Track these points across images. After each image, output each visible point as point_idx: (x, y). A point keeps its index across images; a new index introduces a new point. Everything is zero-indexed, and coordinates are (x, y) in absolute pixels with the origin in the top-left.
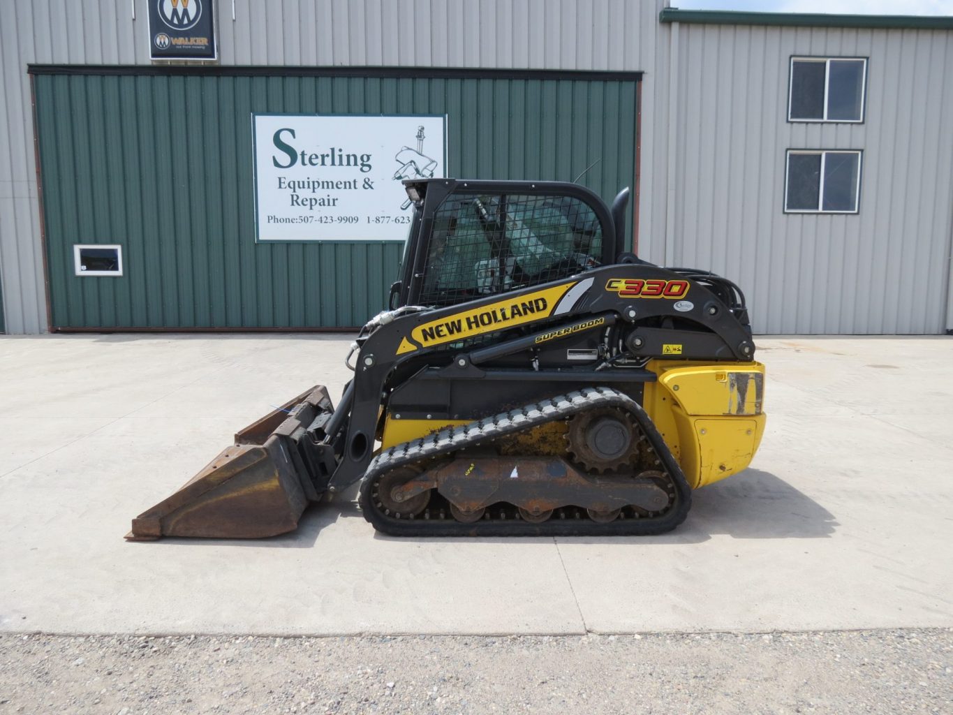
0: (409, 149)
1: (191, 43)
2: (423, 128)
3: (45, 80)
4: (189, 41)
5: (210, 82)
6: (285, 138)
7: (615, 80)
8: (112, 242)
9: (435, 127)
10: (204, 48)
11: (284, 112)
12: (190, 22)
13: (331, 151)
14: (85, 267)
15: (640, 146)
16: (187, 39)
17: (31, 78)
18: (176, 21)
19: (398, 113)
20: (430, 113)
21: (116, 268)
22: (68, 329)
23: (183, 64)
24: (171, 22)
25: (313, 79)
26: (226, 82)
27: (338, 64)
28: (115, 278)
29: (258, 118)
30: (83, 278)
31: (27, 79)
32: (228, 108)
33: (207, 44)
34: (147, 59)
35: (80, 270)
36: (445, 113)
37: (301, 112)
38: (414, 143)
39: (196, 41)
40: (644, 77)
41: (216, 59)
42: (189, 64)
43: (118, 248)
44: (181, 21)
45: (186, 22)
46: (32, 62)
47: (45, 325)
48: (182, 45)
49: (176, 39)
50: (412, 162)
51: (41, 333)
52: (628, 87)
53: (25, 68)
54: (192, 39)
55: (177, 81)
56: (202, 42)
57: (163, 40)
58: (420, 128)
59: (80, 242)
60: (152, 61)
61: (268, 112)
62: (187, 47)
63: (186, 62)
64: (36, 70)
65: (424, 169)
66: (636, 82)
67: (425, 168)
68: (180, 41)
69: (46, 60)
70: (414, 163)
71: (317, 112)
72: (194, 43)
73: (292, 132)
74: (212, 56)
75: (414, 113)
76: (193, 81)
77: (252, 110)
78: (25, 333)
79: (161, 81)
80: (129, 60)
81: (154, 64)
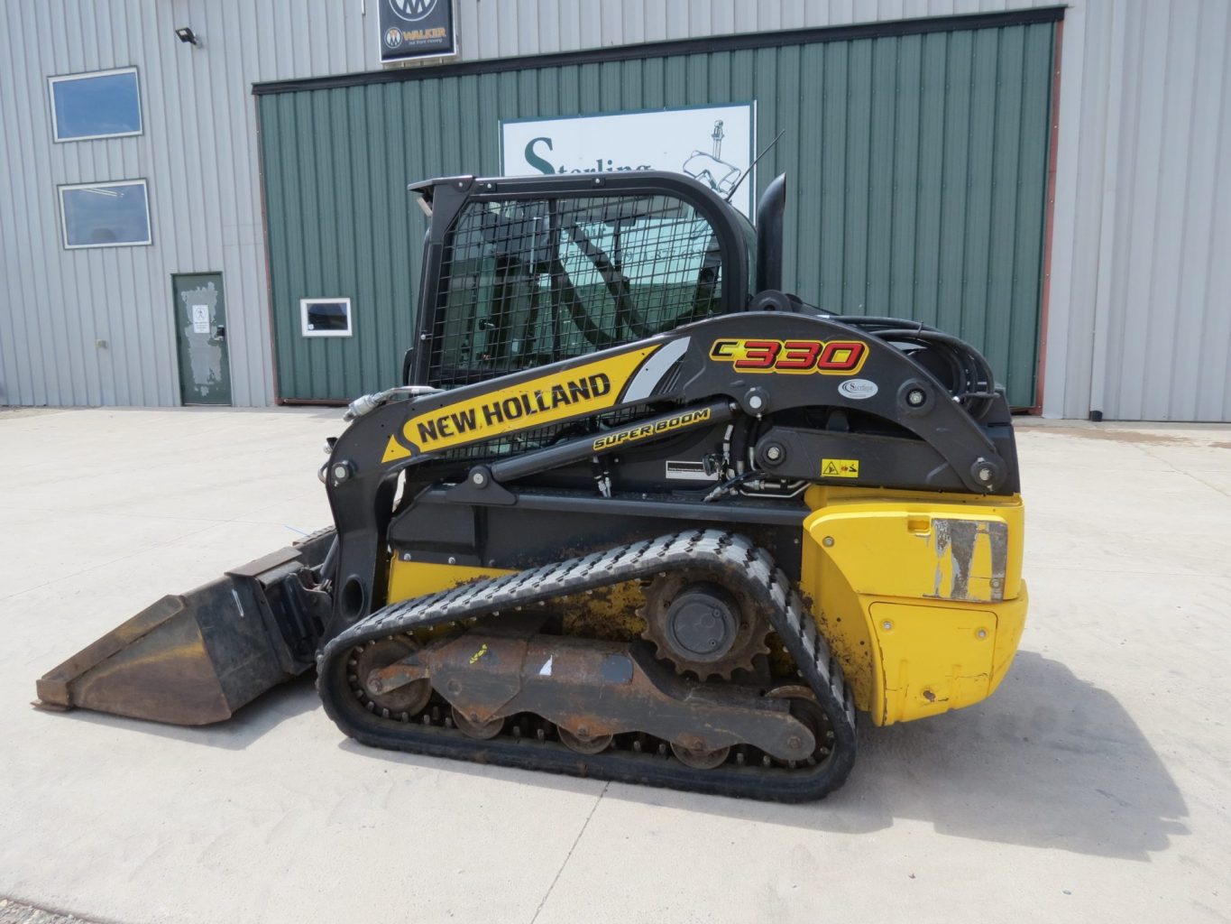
0: (701, 154)
1: (426, 37)
2: (721, 124)
3: (269, 100)
4: (424, 34)
5: (450, 83)
6: (540, 150)
7: (1018, 25)
8: (341, 295)
9: (738, 120)
10: (440, 41)
11: (539, 116)
12: (425, 10)
13: (597, 164)
14: (312, 326)
15: (1057, 124)
16: (421, 31)
17: (256, 98)
18: (409, 11)
19: (687, 104)
20: (732, 101)
21: (344, 327)
22: (294, 401)
23: (418, 65)
24: (403, 12)
25: (575, 68)
26: (469, 82)
27: (607, 44)
28: (343, 339)
29: (507, 127)
30: (310, 339)
31: (252, 99)
32: (470, 116)
33: (445, 35)
34: (378, 64)
35: (308, 330)
36: (754, 99)
37: (560, 114)
38: (708, 145)
39: (431, 33)
40: (1068, 13)
41: (455, 54)
42: (426, 64)
43: (347, 301)
44: (414, 9)
45: (420, 9)
46: (257, 80)
47: (272, 396)
48: (416, 40)
49: (409, 33)
50: (705, 172)
51: (267, 406)
52: (1041, 32)
53: (250, 88)
54: (428, 31)
55: (412, 86)
56: (438, 33)
57: (395, 36)
58: (717, 124)
59: (307, 296)
60: (384, 64)
61: (520, 117)
62: (422, 42)
63: (422, 61)
64: (260, 90)
65: (721, 182)
66: (1053, 22)
67: (724, 180)
68: (415, 36)
69: (271, 76)
70: (709, 173)
71: (581, 112)
72: (430, 36)
73: (548, 141)
74: (450, 50)
75: (710, 103)
76: (431, 85)
77: (499, 117)
78: (251, 406)
79: (394, 88)
80: (359, 67)
81: (387, 68)
